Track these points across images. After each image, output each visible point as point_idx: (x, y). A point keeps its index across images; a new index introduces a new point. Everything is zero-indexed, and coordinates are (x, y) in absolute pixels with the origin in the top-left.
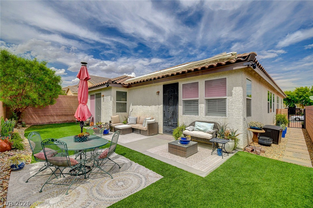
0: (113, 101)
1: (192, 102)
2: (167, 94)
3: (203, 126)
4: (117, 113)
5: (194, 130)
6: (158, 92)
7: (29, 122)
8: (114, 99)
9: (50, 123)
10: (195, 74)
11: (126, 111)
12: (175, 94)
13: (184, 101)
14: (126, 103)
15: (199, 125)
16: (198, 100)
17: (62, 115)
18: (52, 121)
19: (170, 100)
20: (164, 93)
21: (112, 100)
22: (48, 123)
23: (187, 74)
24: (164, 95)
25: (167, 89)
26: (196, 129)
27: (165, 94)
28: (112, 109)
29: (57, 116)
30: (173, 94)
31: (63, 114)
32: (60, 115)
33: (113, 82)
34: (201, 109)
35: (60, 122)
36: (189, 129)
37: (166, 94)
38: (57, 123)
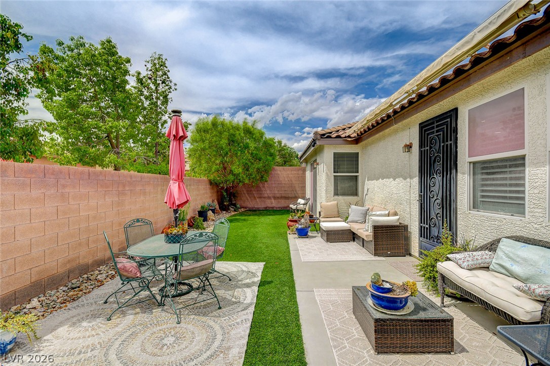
0: (327, 173)
1: (505, 167)
2: (428, 148)
3: (525, 260)
4: (336, 197)
5: (487, 268)
6: (409, 147)
7: (244, 205)
8: (328, 170)
9: (266, 208)
10: (497, 62)
11: (356, 194)
12: (447, 145)
13: (474, 163)
14: (357, 176)
15: (511, 255)
16: (523, 158)
17: (282, 197)
18: (269, 205)
19: (436, 165)
20: (421, 146)
21: (325, 172)
22: (265, 208)
23: (471, 71)
24: (422, 151)
25: (428, 135)
26: (497, 266)
27: (423, 149)
28: (325, 189)
29: (275, 198)
30: (443, 146)
31: (283, 195)
32: (278, 197)
33: (324, 135)
34: (536, 191)
35: (279, 208)
36: (460, 262)
37: (424, 147)
38: (275, 209)
